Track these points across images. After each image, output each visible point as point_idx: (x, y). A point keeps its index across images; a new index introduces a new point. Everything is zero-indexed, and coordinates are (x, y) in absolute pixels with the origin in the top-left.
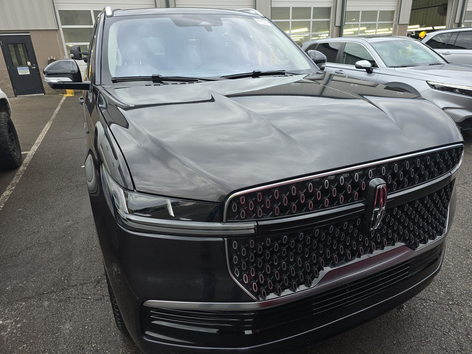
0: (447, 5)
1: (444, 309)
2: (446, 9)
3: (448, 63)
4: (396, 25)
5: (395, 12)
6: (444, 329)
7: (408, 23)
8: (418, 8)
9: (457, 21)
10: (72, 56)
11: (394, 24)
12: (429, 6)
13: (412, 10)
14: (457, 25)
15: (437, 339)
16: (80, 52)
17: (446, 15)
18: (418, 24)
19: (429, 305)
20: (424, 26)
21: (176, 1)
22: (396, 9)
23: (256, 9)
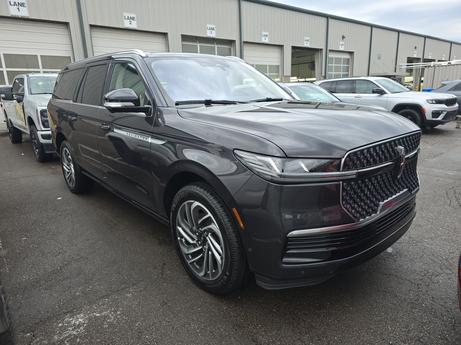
0: (314, 62)
1: (413, 245)
2: (314, 65)
3: (341, 101)
4: (281, 76)
5: (280, 66)
6: (420, 255)
7: (290, 75)
8: (295, 63)
9: (323, 75)
10: (3, 97)
11: (280, 75)
12: (300, 63)
13: (292, 65)
14: (323, 77)
15: (419, 260)
16: (12, 93)
17: (315, 70)
18: (296, 76)
19: (404, 245)
20: (300, 77)
21: (93, 49)
22: (280, 64)
23: (236, 56)
